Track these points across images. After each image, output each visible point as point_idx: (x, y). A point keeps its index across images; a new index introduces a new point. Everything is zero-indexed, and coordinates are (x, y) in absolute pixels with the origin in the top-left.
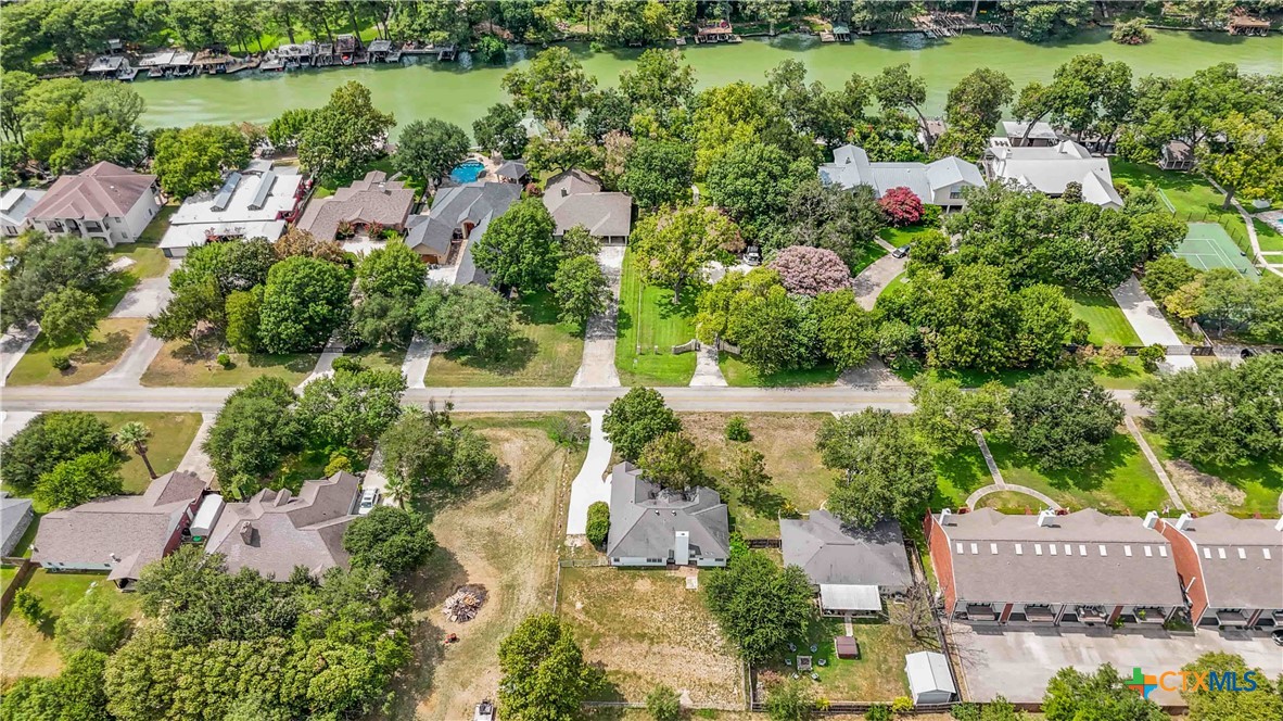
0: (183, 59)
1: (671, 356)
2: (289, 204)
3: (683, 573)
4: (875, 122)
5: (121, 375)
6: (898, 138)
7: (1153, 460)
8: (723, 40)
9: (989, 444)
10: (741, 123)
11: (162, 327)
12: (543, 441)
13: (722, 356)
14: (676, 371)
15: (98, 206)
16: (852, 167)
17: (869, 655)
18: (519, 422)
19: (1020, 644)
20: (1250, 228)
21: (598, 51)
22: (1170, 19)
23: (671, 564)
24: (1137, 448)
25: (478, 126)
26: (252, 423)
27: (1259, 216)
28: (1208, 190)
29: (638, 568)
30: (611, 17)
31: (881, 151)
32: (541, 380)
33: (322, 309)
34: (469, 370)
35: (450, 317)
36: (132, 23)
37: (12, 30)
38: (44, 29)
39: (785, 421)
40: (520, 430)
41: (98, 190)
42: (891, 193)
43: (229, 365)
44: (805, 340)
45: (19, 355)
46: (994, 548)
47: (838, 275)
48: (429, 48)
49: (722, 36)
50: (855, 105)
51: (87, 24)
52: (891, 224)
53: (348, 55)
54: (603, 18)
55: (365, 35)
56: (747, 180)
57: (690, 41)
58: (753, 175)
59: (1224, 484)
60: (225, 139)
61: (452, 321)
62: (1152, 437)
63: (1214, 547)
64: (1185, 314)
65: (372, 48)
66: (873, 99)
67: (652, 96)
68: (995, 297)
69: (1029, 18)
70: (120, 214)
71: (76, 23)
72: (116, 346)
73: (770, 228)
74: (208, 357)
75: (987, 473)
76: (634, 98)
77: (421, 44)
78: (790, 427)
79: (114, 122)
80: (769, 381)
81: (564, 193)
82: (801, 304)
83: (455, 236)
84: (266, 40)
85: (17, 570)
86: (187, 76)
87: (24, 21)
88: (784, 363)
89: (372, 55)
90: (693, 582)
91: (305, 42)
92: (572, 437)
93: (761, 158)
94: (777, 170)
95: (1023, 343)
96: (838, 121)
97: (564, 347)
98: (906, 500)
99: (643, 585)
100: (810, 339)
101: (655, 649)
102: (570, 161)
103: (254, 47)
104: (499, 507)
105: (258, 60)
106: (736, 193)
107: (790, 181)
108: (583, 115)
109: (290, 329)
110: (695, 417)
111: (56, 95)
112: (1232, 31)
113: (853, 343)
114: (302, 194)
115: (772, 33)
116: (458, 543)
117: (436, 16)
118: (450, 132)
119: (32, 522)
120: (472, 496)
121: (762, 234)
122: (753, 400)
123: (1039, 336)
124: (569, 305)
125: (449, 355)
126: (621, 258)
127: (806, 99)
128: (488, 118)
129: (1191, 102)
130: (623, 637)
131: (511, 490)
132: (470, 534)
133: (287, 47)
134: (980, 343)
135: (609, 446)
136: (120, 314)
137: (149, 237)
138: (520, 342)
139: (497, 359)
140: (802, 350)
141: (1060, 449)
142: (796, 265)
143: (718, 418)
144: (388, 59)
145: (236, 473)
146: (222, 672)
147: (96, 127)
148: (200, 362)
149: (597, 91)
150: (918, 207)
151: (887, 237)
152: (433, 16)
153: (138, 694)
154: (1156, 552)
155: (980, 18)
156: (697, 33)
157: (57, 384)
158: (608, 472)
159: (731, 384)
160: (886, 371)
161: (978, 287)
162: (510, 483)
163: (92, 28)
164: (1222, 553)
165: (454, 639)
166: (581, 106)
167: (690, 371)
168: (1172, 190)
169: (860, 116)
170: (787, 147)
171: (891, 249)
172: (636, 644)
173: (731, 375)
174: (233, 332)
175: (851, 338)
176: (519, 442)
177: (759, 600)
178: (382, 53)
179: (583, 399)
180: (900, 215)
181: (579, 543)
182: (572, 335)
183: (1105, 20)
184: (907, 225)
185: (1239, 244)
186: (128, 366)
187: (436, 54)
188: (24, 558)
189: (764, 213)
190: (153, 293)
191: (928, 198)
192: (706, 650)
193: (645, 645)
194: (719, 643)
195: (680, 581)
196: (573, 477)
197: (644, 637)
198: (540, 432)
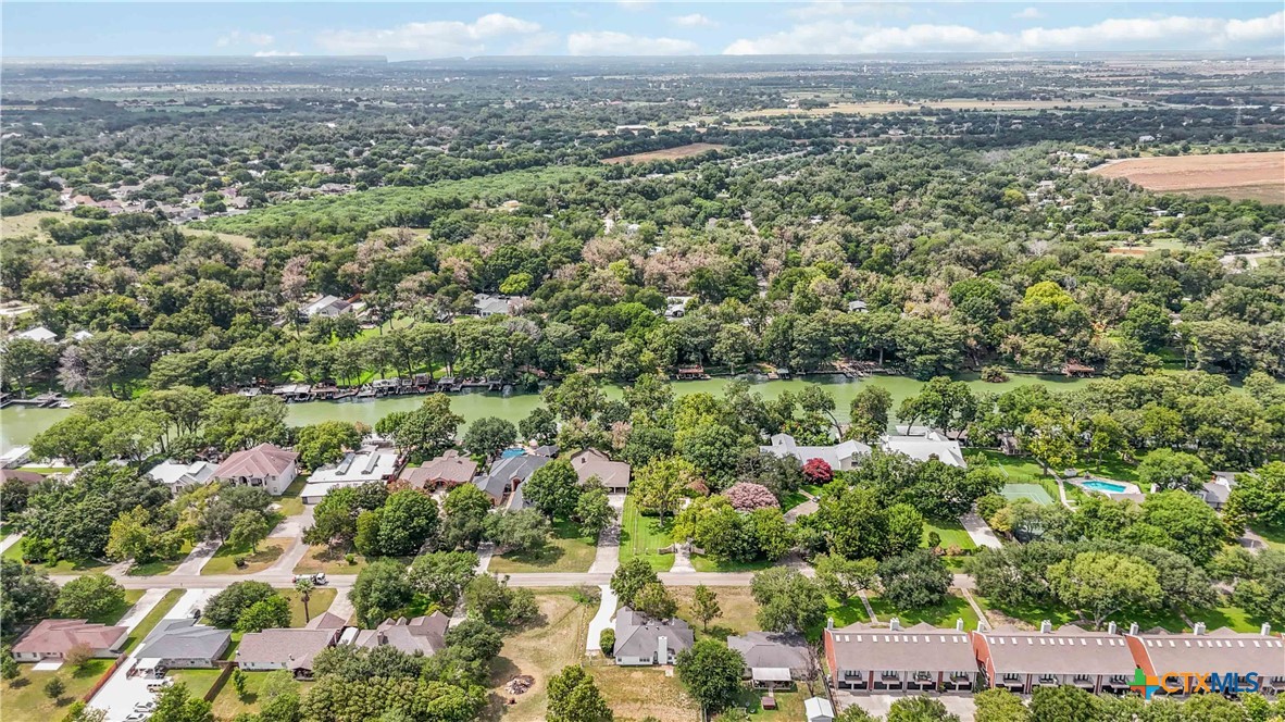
0: (304, 389)
1: (657, 555)
2: (390, 471)
3: (663, 668)
4: (801, 422)
5: (279, 569)
6: (818, 432)
7: (978, 611)
8: (697, 378)
9: (870, 603)
10: (704, 414)
11: (310, 537)
12: (570, 601)
13: (693, 555)
14: (661, 564)
15: (262, 469)
16: (784, 446)
17: (782, 707)
18: (552, 592)
19: (880, 701)
20: (1061, 487)
21: (606, 384)
22: (1024, 367)
23: (656, 663)
24: (969, 604)
25: (522, 424)
26: (385, 575)
27: (1069, 481)
28: (1036, 466)
29: (634, 666)
30: (616, 360)
31: (805, 439)
32: (567, 569)
33: (423, 522)
34: (519, 564)
35: (507, 526)
36: (272, 365)
37: (187, 368)
38: (210, 368)
39: (733, 591)
40: (553, 596)
41: (264, 460)
42: (811, 462)
43: (352, 563)
44: (746, 537)
45: (206, 560)
46: (859, 638)
47: (769, 500)
48: (482, 383)
49: (697, 374)
50: (786, 410)
51: (240, 364)
52: (811, 483)
53: (423, 386)
54: (610, 361)
55: (436, 374)
56: (708, 447)
57: (673, 378)
58: (713, 444)
59: (1022, 623)
60: (348, 430)
61: (509, 528)
62: (979, 599)
63: (997, 638)
64: (1003, 528)
65: (442, 382)
66: (798, 406)
67: (645, 402)
68: (867, 508)
69: (917, 364)
70: (275, 472)
71: (233, 364)
72: (274, 553)
73: (725, 478)
74: (338, 558)
75: (867, 616)
76: (633, 404)
77: (477, 380)
78: (739, 594)
79: (272, 420)
80: (724, 567)
81: (583, 461)
82: (743, 515)
83: (506, 490)
84: (365, 376)
85: (222, 671)
86: (304, 401)
87: (197, 362)
88: (733, 554)
89: (440, 387)
90: (670, 672)
91: (392, 377)
92: (590, 599)
93: (717, 433)
94: (728, 441)
95: (892, 541)
96: (774, 419)
97: (583, 552)
98: (805, 614)
99: (637, 675)
100: (750, 537)
101: (645, 706)
102: (587, 443)
103: (355, 382)
104: (540, 636)
105: (356, 390)
106: (702, 455)
107: (738, 448)
108: (596, 415)
109: (400, 534)
110: (674, 589)
111: (230, 403)
112: (1069, 374)
113: (779, 540)
114: (399, 467)
115: (733, 373)
116: (514, 655)
117: (491, 358)
118: (505, 425)
119: (231, 646)
120: (522, 630)
121: (720, 482)
122: (714, 579)
123: (901, 536)
124: (587, 520)
125: (505, 556)
126: (623, 502)
127: (750, 402)
128: (530, 418)
129: (1013, 406)
130: (623, 701)
131: (549, 627)
132: (521, 650)
133: (380, 381)
134: (861, 540)
135: (616, 598)
136: (274, 535)
137: (292, 491)
138: (553, 549)
139: (537, 558)
140: (745, 544)
141: (910, 595)
142: (740, 493)
143: (689, 589)
144: (452, 389)
145: (372, 606)
146: (376, 695)
147: (260, 422)
148: (333, 562)
149: (607, 400)
150: (828, 470)
151: (810, 491)
152: (489, 359)
153: (323, 708)
154: (960, 640)
155: (886, 365)
156: (678, 373)
157: (235, 574)
158: (615, 616)
159: (698, 571)
160: (804, 564)
161: (858, 502)
162: (547, 624)
163: (244, 367)
164: (1002, 641)
165: (513, 702)
166: (596, 409)
167: (671, 564)
168: (1010, 466)
169: (789, 417)
170: (737, 429)
171: (811, 497)
172: (632, 704)
173: (699, 566)
174: (359, 540)
175: (777, 536)
176: (553, 602)
177: (710, 660)
178: (448, 385)
179: (597, 579)
180: (816, 475)
181: (594, 654)
182: (588, 544)
183: (977, 367)
184: (820, 482)
185: (1051, 495)
186: (284, 562)
187: (488, 387)
188: (229, 660)
189: (720, 468)
190: (296, 524)
191: (836, 466)
192: (678, 707)
193: (639, 704)
194: (686, 703)
195: (661, 672)
196: (591, 620)
197: (638, 700)
198: (567, 597)
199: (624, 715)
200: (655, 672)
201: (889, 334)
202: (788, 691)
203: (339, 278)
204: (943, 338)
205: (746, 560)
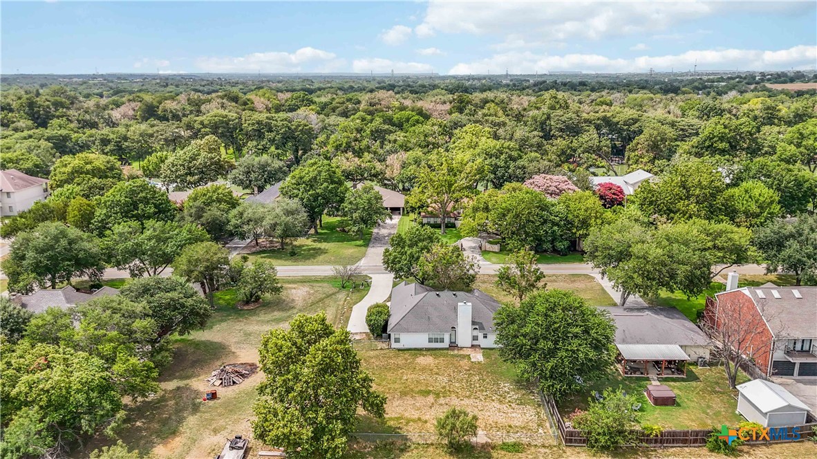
3: (466, 352)
12: (327, 288)
13: (484, 253)
17: (687, 403)
18: (304, 281)
23: (454, 346)
29: (421, 350)
40: (306, 284)
42: (602, 185)
90: (478, 357)
97: (350, 250)
99: (425, 360)
101: (442, 401)
116: (235, 340)
120: (254, 315)
125: (254, 254)
131: (294, 311)
138: (313, 249)
139: (292, 255)
143: (486, 277)
150: (622, 191)
158: (388, 299)
159: (495, 263)
162: (293, 308)
165: (213, 398)
172: (420, 398)
173: (494, 260)
176: (305, 289)
179: (366, 270)
180: (610, 196)
181: (358, 337)
182: (358, 246)
184: (613, 205)
192: (501, 402)
193: (431, 398)
194: (514, 396)
195: (464, 357)
196: (355, 303)
197: (429, 392)
198: (325, 285)
199: (407, 415)
200: (453, 356)
201: (637, 125)
202: (683, 380)
203: (159, 113)
204: (687, 127)
205: (555, 251)
